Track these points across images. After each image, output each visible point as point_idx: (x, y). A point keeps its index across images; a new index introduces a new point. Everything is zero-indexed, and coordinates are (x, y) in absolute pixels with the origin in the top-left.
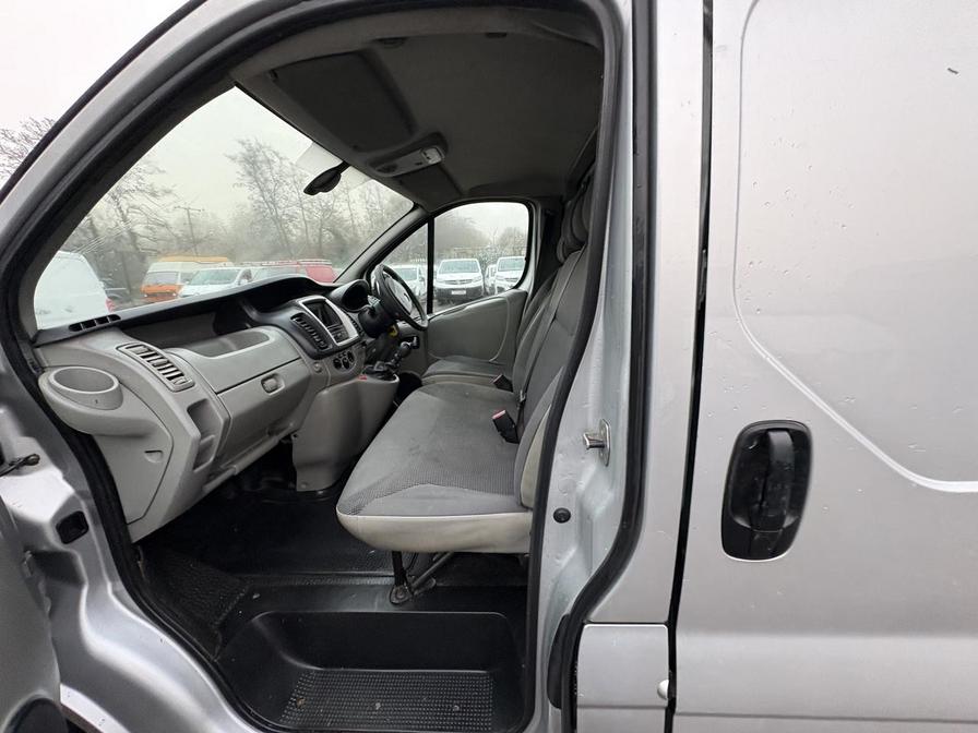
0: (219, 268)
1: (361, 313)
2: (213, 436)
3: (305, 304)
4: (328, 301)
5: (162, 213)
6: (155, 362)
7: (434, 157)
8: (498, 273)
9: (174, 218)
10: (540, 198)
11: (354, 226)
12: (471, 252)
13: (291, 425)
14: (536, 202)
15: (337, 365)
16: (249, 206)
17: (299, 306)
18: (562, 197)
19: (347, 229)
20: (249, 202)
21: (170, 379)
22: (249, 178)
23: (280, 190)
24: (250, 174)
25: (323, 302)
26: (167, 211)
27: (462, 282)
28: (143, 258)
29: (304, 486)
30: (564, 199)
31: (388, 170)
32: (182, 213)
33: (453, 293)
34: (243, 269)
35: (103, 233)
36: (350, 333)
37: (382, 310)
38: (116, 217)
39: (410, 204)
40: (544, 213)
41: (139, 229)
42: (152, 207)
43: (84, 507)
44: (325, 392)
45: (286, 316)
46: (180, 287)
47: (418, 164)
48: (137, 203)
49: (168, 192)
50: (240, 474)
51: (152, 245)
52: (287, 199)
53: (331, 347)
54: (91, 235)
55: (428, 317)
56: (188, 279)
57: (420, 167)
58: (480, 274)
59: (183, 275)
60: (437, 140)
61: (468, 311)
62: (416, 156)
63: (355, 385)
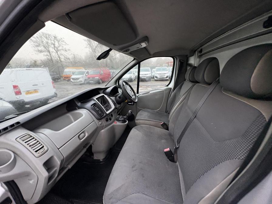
0: (81, 70)
1: (116, 96)
2: (56, 168)
3: (96, 99)
4: (105, 95)
5: (68, 56)
6: (31, 144)
7: (144, 45)
8: (155, 72)
9: (70, 57)
10: (179, 56)
11: (115, 58)
12: (147, 65)
13: (91, 142)
14: (177, 57)
15: (107, 121)
16: (89, 53)
17: (94, 100)
18: (187, 55)
19: (114, 59)
20: (89, 52)
21: (36, 151)
22: (89, 46)
23: (97, 49)
24: (89, 44)
25: (103, 96)
26: (69, 55)
27: (145, 75)
28: (63, 67)
29: (96, 158)
30: (188, 56)
31: (126, 51)
32: (72, 55)
33: (142, 78)
34: (87, 71)
35: (54, 61)
36: (112, 106)
37: (123, 96)
38: (57, 57)
39: (133, 58)
40: (180, 61)
41: (62, 60)
42: (66, 54)
43: (9, 195)
44: (103, 131)
45: (89, 105)
46: (72, 76)
47: (137, 48)
48: (62, 53)
49: (69, 50)
50: (71, 168)
51: (65, 64)
52: (98, 51)
53: (105, 115)
54: (51, 61)
55: (137, 95)
56: (73, 73)
57: (138, 48)
58: (150, 72)
59: (72, 72)
60: (146, 39)
61: (151, 93)
62: (138, 45)
63: (113, 126)
